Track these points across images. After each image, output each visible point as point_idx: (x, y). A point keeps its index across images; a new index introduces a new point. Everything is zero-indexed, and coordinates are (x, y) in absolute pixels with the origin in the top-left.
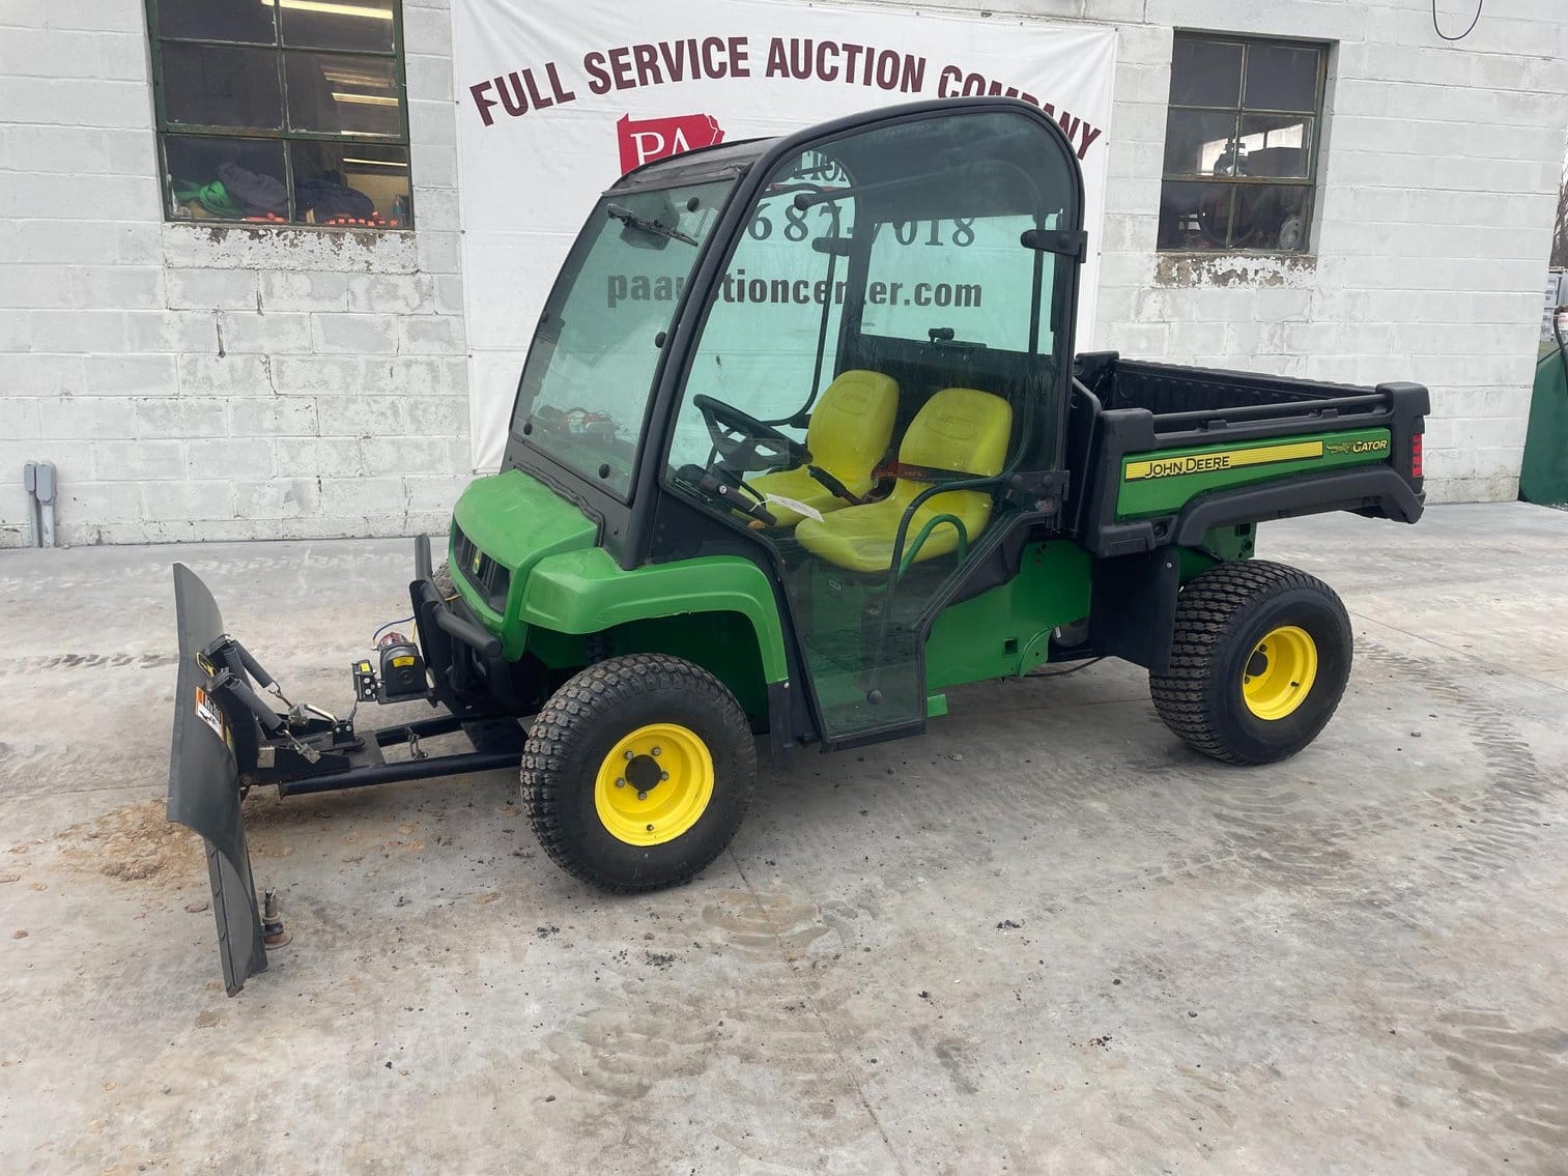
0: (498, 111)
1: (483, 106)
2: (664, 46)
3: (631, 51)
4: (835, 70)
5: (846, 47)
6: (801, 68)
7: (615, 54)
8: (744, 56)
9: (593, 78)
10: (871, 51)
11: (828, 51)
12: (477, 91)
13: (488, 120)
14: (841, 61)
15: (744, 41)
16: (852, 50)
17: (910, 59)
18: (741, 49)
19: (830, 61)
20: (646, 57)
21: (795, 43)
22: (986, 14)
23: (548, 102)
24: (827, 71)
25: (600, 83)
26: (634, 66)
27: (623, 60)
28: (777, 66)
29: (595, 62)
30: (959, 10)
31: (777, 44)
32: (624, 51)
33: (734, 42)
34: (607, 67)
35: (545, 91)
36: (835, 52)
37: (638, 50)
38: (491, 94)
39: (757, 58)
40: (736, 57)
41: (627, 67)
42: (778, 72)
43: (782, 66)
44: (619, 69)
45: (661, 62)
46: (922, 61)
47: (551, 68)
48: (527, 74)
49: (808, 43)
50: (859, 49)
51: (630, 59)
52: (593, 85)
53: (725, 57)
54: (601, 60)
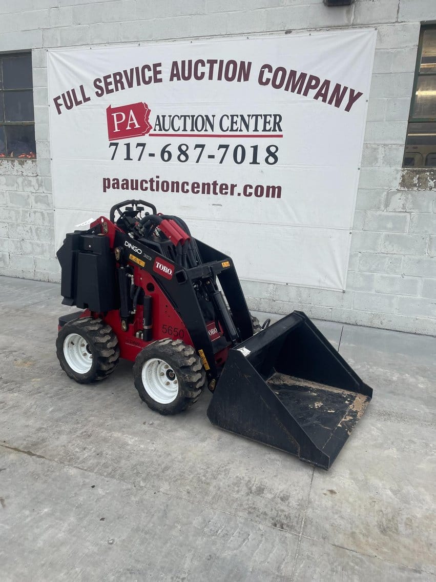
0: (63, 108)
1: (58, 106)
2: (125, 72)
3: (112, 76)
4: (203, 74)
5: (209, 61)
6: (186, 75)
7: (106, 78)
8: (160, 72)
9: (97, 90)
10: (222, 62)
11: (200, 65)
12: (56, 100)
13: (60, 112)
14: (206, 69)
15: (160, 65)
16: (212, 62)
17: (243, 63)
18: (158, 69)
19: (201, 69)
20: (118, 78)
21: (183, 62)
22: (288, 32)
23: (81, 102)
24: (199, 75)
25: (100, 92)
26: (113, 83)
27: (109, 80)
28: (175, 75)
29: (98, 83)
30: (272, 32)
31: (175, 64)
32: (109, 76)
33: (155, 66)
34: (102, 85)
35: (80, 98)
36: (203, 65)
37: (115, 75)
38: (61, 101)
39: (166, 73)
40: (156, 73)
41: (110, 83)
42: (175, 78)
43: (177, 75)
44: (107, 84)
45: (124, 80)
46: (250, 64)
47: (82, 87)
48: (73, 91)
49: (190, 62)
50: (216, 61)
51: (111, 80)
52: (97, 93)
53: (151, 74)
54: (100, 81)
